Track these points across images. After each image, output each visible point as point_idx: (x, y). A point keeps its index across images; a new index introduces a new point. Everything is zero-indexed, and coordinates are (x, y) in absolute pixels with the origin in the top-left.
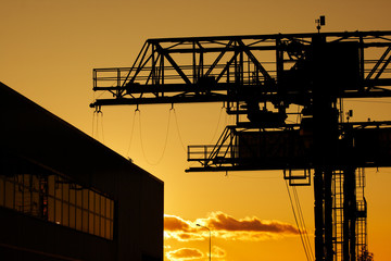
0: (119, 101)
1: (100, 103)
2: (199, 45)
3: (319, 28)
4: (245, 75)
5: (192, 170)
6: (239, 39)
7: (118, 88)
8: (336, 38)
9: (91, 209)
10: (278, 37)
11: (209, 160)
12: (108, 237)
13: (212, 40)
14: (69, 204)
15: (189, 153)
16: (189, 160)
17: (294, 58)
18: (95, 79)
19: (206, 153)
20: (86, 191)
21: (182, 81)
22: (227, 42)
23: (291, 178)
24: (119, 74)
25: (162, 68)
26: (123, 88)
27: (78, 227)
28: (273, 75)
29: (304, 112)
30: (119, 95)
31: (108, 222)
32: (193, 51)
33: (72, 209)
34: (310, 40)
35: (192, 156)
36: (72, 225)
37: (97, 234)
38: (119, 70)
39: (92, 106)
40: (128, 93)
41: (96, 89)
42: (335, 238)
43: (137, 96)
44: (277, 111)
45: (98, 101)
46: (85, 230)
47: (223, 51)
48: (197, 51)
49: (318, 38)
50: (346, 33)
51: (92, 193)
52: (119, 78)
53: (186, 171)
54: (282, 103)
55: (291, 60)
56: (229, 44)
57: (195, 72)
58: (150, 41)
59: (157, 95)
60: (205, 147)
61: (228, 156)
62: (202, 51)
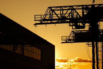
0: (41, 23)
1: (36, 24)
2: (62, 8)
3: (93, 3)
4: (74, 16)
5: (63, 43)
6: (72, 6)
7: (41, 20)
8: (97, 6)
9: (34, 52)
10: (82, 6)
11: (67, 40)
12: (39, 59)
13: (65, 7)
14: (28, 50)
15: (62, 38)
16: (62, 40)
17: (87, 11)
18: (35, 18)
19: (66, 38)
20: (33, 47)
21: (58, 18)
22: (69, 7)
23: (89, 44)
24: (41, 16)
25: (53, 14)
26: (42, 20)
27: (31, 57)
28: (81, 16)
29: (90, 25)
30: (41, 22)
31: (39, 56)
32: (60, 10)
33: (29, 52)
34: (91, 6)
35: (63, 39)
36: (29, 56)
37: (36, 58)
38: (41, 15)
39: (34, 25)
40: (43, 21)
41: (35, 20)
42: (99, 59)
43: (46, 22)
44: (82, 25)
45: (36, 23)
46: (33, 57)
47: (68, 10)
48: (62, 10)
49: (93, 6)
50: (100, 4)
51: (34, 48)
52: (41, 17)
53: (61, 43)
54: (84, 23)
55: (86, 12)
56: (70, 8)
57: (61, 15)
58: (49, 7)
59: (51, 22)
60: (66, 36)
61: (72, 39)
62: (63, 10)
